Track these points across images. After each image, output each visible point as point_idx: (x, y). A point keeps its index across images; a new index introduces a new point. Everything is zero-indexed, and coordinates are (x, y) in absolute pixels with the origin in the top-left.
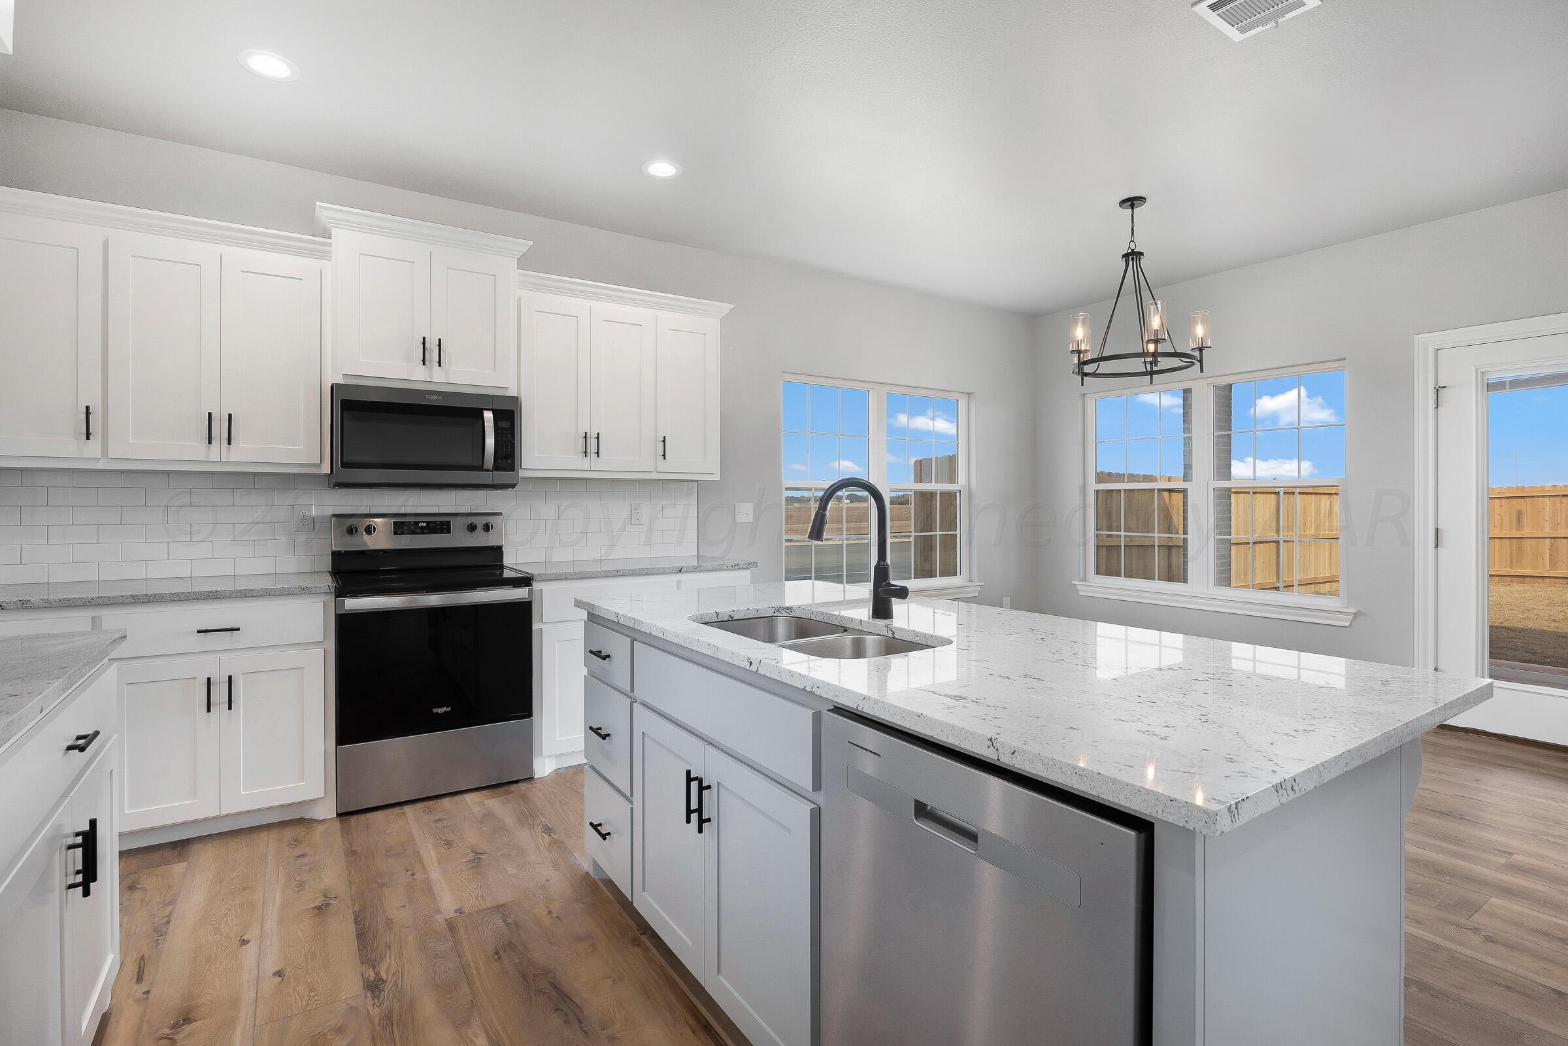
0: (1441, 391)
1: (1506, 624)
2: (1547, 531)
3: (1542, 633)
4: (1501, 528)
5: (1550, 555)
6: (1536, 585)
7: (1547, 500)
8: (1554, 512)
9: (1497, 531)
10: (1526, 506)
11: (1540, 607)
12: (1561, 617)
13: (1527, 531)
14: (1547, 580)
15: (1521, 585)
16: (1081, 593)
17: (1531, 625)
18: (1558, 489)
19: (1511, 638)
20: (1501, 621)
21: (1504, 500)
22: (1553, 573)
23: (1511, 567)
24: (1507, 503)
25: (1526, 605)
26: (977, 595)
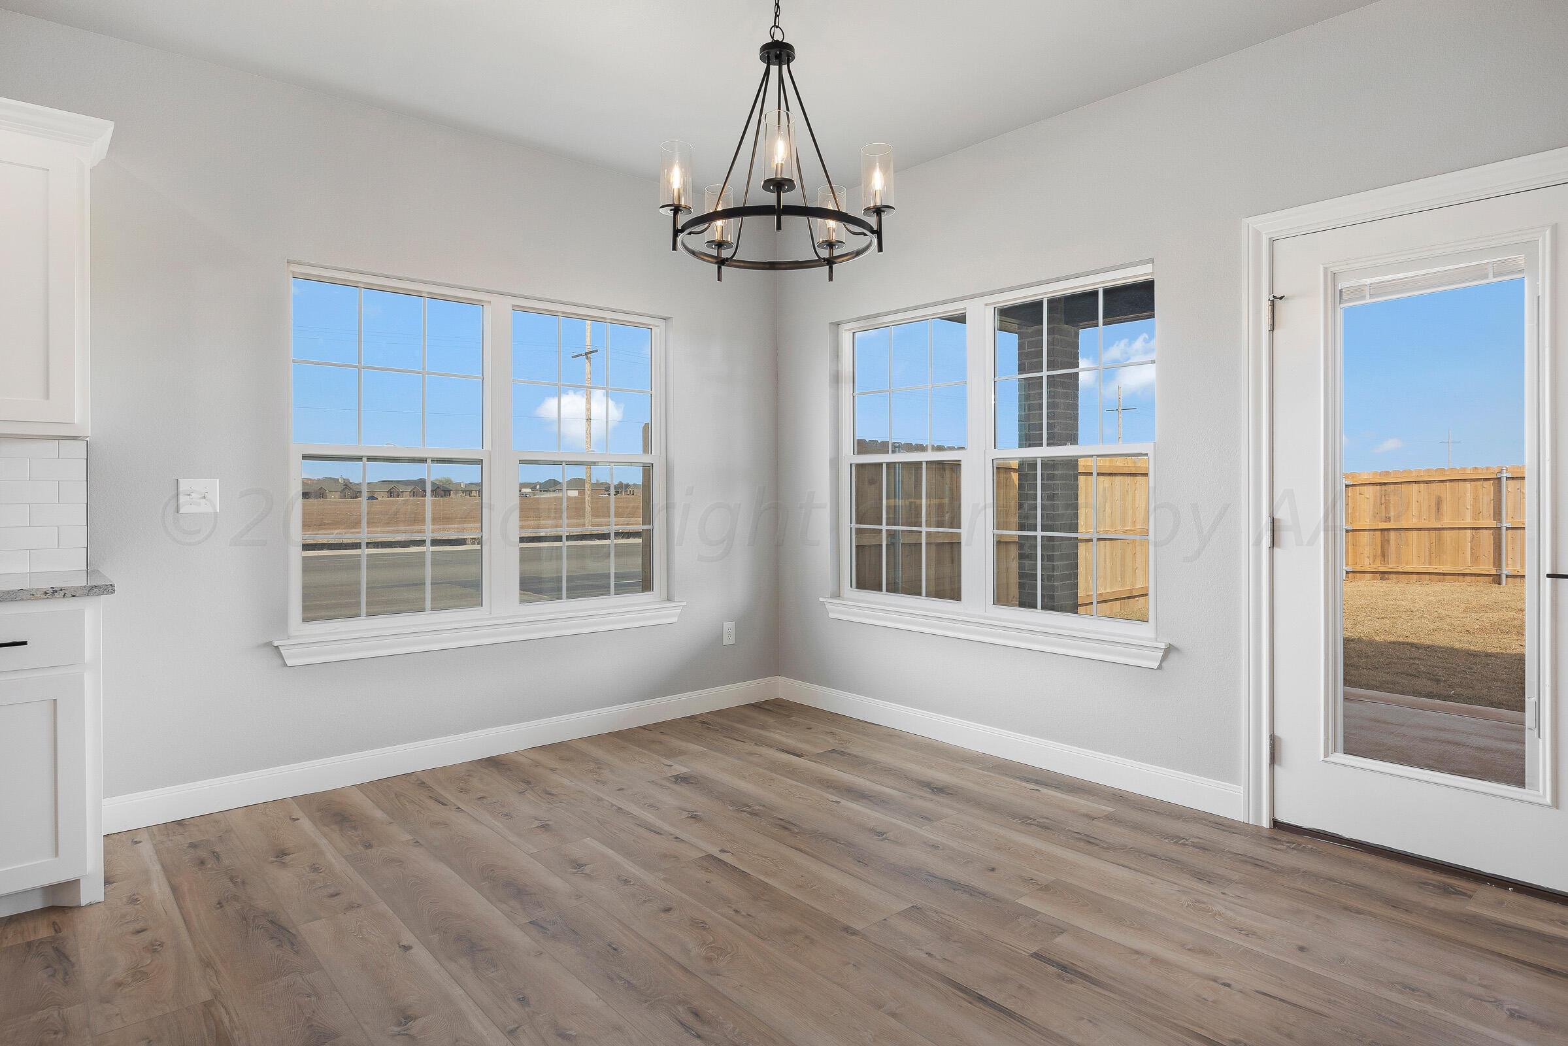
0: (1278, 302)
1: (1412, 639)
2: (1468, 521)
3: (1452, 652)
4: (1419, 517)
5: (1472, 549)
6: (1456, 584)
7: (1468, 484)
8: (1476, 499)
9: (1415, 521)
10: (1446, 491)
11: (1455, 614)
12: (1476, 627)
13: (1447, 521)
14: (1468, 578)
15: (1440, 583)
16: (831, 615)
17: (1440, 640)
18: (1480, 471)
19: (1414, 659)
20: (1407, 633)
21: (1422, 485)
22: (1474, 570)
23: (1430, 563)
24: (1426, 487)
25: (1440, 611)
26: (674, 620)
